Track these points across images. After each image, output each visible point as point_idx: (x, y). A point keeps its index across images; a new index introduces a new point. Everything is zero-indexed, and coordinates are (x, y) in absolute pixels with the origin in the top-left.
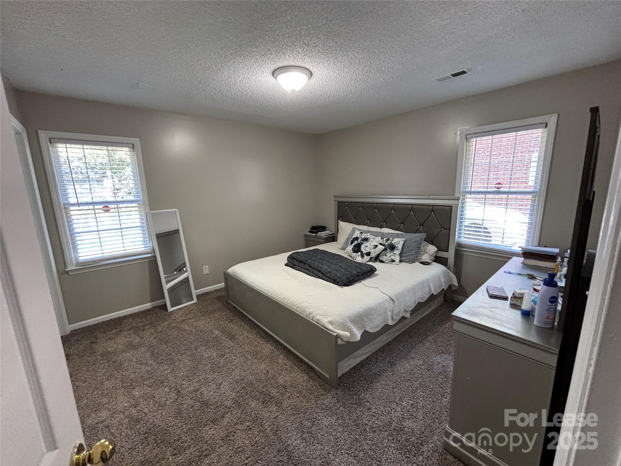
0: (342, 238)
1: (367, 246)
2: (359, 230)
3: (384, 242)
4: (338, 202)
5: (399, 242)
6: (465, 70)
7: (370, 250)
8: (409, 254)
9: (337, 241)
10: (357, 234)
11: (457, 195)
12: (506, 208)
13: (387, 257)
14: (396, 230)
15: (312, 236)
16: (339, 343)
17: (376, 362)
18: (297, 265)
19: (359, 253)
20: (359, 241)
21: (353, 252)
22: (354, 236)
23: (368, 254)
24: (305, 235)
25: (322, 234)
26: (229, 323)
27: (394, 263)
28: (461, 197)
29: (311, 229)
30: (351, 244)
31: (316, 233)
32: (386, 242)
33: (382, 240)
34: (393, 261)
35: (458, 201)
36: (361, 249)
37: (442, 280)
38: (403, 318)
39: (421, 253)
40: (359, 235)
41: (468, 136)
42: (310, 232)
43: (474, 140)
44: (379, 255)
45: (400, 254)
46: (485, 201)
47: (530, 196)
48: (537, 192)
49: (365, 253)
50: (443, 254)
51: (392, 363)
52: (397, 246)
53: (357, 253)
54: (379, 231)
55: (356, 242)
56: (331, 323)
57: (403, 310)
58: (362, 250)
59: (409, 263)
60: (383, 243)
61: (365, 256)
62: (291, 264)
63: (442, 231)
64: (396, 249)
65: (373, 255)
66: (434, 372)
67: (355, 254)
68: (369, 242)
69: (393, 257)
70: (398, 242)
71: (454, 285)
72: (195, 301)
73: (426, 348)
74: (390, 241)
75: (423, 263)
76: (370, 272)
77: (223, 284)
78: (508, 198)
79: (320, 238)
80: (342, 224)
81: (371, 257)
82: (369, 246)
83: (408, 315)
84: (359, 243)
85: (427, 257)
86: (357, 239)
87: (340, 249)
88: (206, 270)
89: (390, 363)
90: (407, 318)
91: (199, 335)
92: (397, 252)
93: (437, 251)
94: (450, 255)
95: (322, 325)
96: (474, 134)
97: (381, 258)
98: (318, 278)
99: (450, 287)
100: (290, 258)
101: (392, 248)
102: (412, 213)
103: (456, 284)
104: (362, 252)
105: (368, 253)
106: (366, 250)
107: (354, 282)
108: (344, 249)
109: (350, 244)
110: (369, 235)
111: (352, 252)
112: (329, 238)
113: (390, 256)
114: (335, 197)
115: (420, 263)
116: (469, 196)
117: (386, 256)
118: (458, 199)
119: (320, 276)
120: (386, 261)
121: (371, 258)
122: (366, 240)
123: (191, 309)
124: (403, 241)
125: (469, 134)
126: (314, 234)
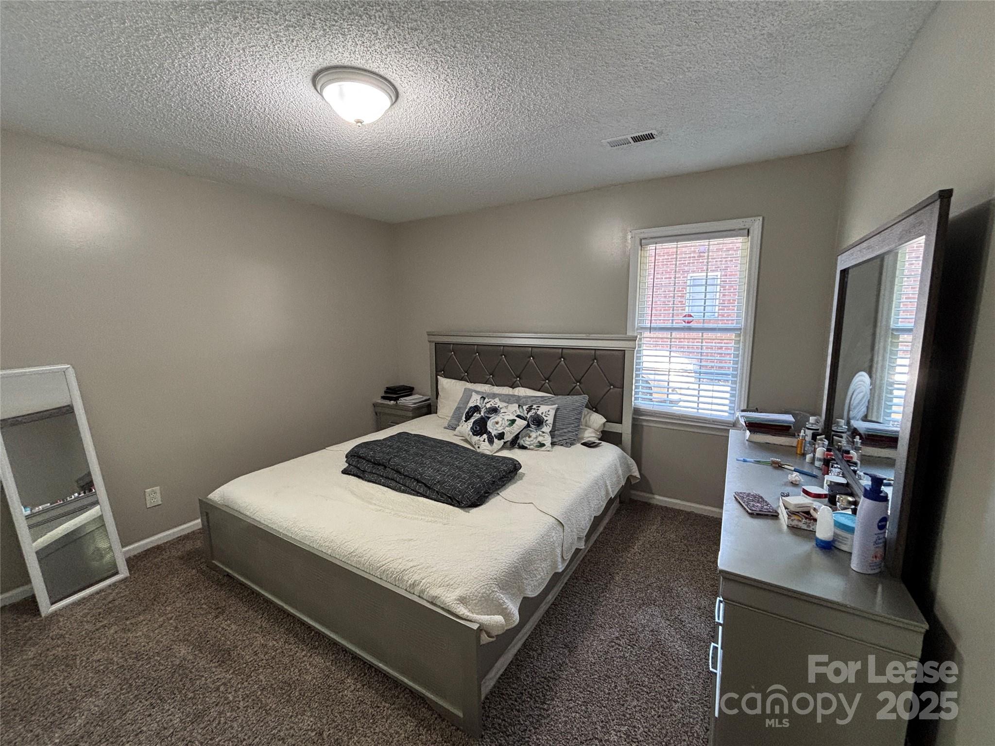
0: (447, 407)
1: (497, 423)
2: (477, 392)
3: (524, 414)
4: (436, 344)
5: (549, 411)
7: (504, 429)
8: (565, 430)
9: (436, 413)
10: (475, 400)
11: (630, 333)
13: (531, 439)
14: (539, 391)
15: (388, 406)
16: (482, 643)
17: (542, 649)
18: (369, 470)
19: (485, 436)
20: (482, 414)
21: (474, 435)
22: (471, 404)
23: (501, 436)
24: (375, 405)
25: (409, 401)
26: (217, 617)
27: (543, 448)
28: (638, 336)
29: (386, 392)
30: (468, 418)
31: (396, 399)
32: (529, 411)
33: (521, 410)
34: (542, 445)
35: (633, 342)
36: (488, 428)
37: (620, 472)
38: (578, 550)
39: (581, 427)
40: (479, 401)
41: (643, 241)
42: (383, 398)
43: (652, 247)
44: (517, 437)
45: (550, 432)
46: (671, 342)
47: (733, 336)
48: (741, 329)
49: (495, 435)
50: (615, 428)
51: (570, 645)
52: (545, 418)
53: (481, 435)
54: (511, 393)
55: (477, 416)
56: (462, 600)
57: (576, 537)
58: (489, 429)
59: (567, 447)
60: (522, 415)
61: (496, 440)
62: (355, 470)
63: (611, 391)
64: (544, 423)
65: (508, 437)
66: (641, 648)
67: (478, 438)
68: (501, 415)
69: (540, 439)
70: (547, 411)
71: (635, 477)
72: (124, 572)
73: (617, 600)
74: (533, 411)
75: (589, 445)
76: (512, 472)
77: (199, 520)
78: (704, 338)
79: (405, 408)
80: (445, 383)
81: (503, 440)
82: (500, 423)
83: (582, 546)
84: (482, 418)
85: (591, 433)
86: (476, 409)
87: (445, 428)
88: (154, 496)
89: (566, 646)
90: (581, 549)
91: (131, 668)
92: (547, 429)
93: (604, 424)
94: (625, 428)
95: (443, 609)
96: (652, 238)
97: (521, 442)
98: (418, 496)
99: (629, 479)
100: (352, 456)
101: (538, 422)
102: (563, 362)
103: (637, 474)
104: (489, 434)
105: (500, 434)
106: (496, 430)
107: (487, 497)
108: (454, 429)
109: (464, 419)
110: (497, 403)
111: (471, 433)
112: (419, 408)
113: (536, 438)
114: (430, 334)
115: (582, 444)
116: (647, 334)
117: (530, 437)
118: (634, 339)
119: (421, 491)
120: (529, 445)
121: (505, 443)
122: (495, 410)
123: (111, 598)
124: (553, 409)
125: (644, 239)
126: (392, 402)
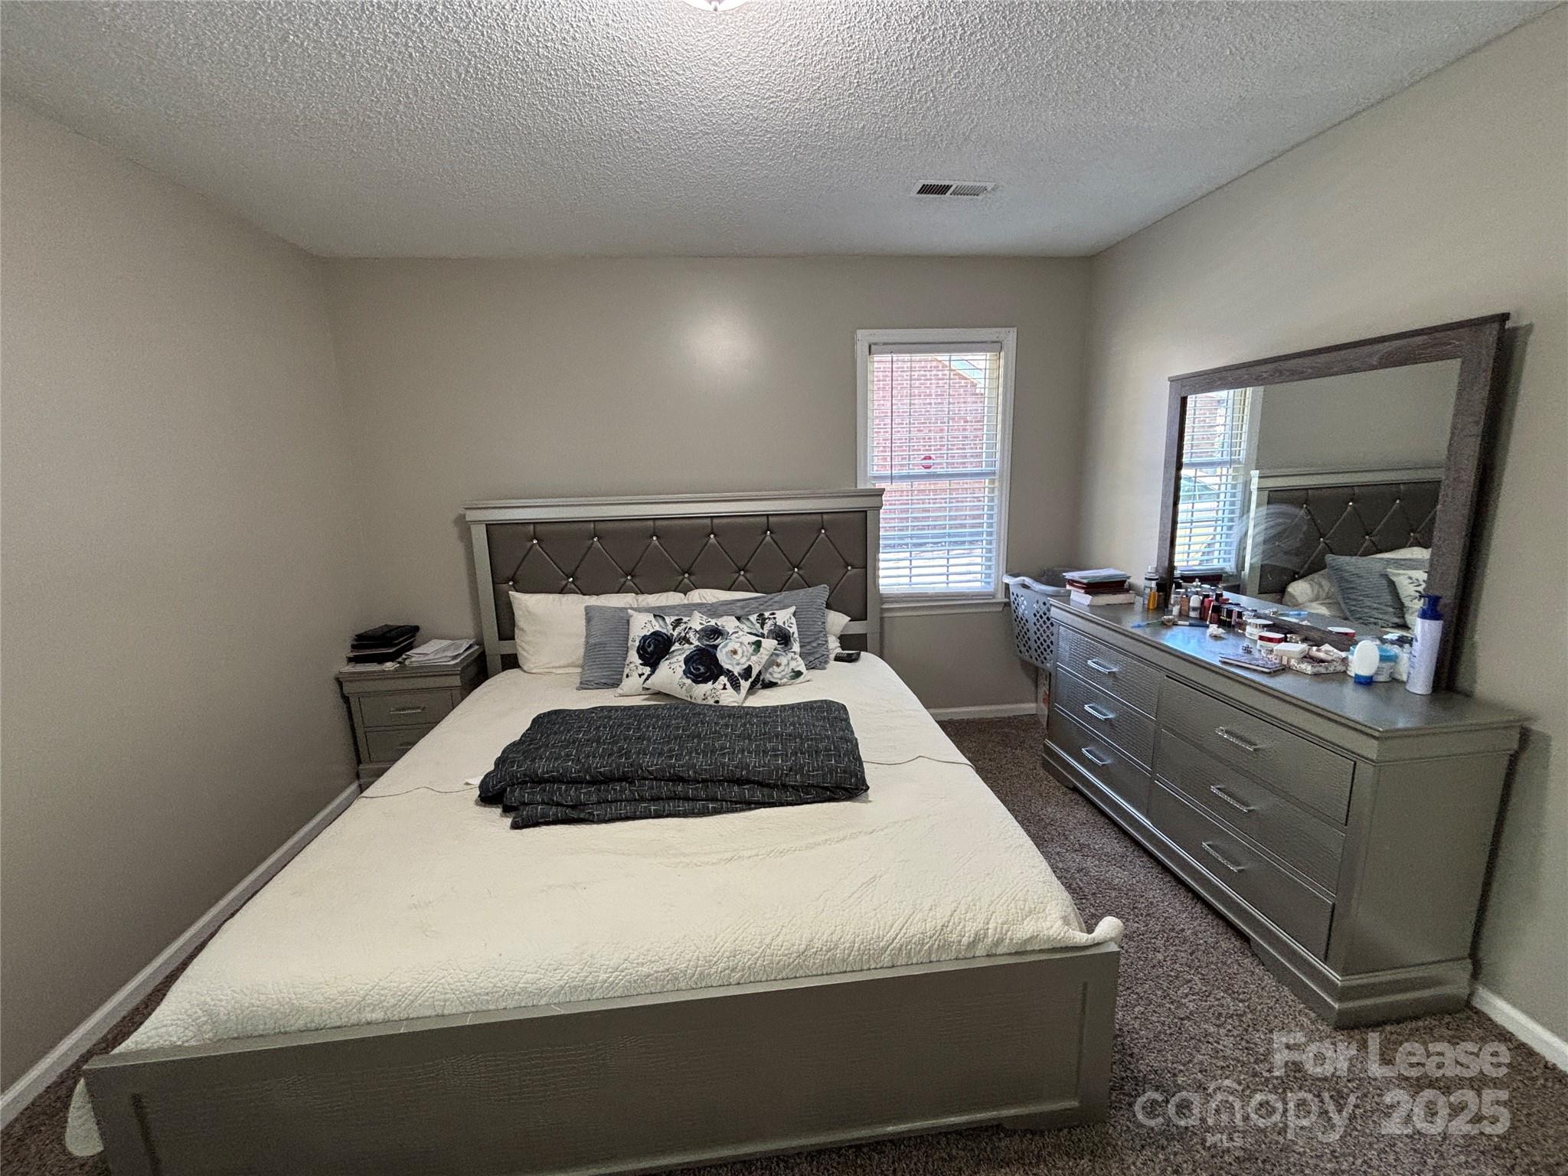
1: (735, 652)
4: (487, 525)
7: (749, 660)
8: (815, 645)
9: (520, 666)
11: (861, 486)
13: (782, 668)
19: (723, 679)
21: (696, 682)
22: (642, 631)
23: (747, 673)
27: (801, 679)
29: (354, 647)
31: (395, 657)
32: (762, 623)
33: (748, 623)
35: (879, 498)
36: (723, 664)
39: (824, 635)
40: (657, 624)
41: (873, 346)
42: (350, 660)
47: (986, 482)
48: (994, 473)
49: (739, 674)
50: (860, 627)
52: (791, 631)
53: (715, 679)
55: (684, 649)
58: (726, 666)
60: (754, 632)
61: (742, 682)
63: (849, 573)
64: (792, 639)
65: (756, 672)
67: (705, 687)
68: (732, 637)
69: (793, 665)
70: (787, 619)
78: (952, 487)
79: (435, 671)
82: (740, 652)
84: (701, 649)
87: (580, 687)
92: (796, 647)
93: (846, 625)
94: (872, 625)
96: (885, 344)
97: (768, 677)
101: (783, 638)
104: (728, 673)
105: (745, 670)
106: (738, 664)
109: (635, 661)
110: (712, 618)
111: (687, 681)
113: (788, 664)
115: (835, 659)
117: (778, 665)
118: (880, 494)
120: (781, 679)
122: (715, 633)
124: (791, 613)
125: (875, 344)
126: (389, 666)
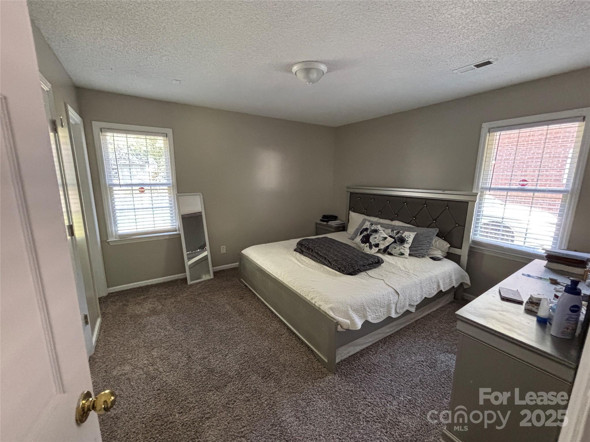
0: (352, 229)
1: (376, 238)
2: (369, 221)
3: (394, 235)
4: (351, 193)
5: (410, 235)
6: (490, 60)
7: (379, 242)
8: (419, 248)
9: (346, 231)
10: (367, 225)
11: (474, 191)
12: (531, 207)
13: (396, 250)
14: (408, 224)
15: (323, 225)
17: (376, 352)
18: (305, 250)
19: (368, 244)
20: (368, 232)
21: (362, 243)
22: (364, 227)
23: (377, 245)
24: (316, 224)
25: (333, 223)
26: (240, 299)
27: (403, 256)
28: (479, 194)
29: (323, 218)
30: (361, 234)
31: (327, 222)
32: (397, 234)
33: (392, 233)
34: (402, 254)
35: (475, 197)
37: (454, 278)
38: (408, 312)
39: (432, 248)
40: (369, 226)
41: (491, 129)
42: (321, 220)
43: (498, 133)
44: (388, 247)
45: (410, 248)
46: (506, 198)
47: (560, 196)
48: (568, 191)
49: (373, 245)
50: (457, 251)
51: (392, 356)
52: (407, 239)
53: (366, 243)
54: (390, 224)
55: (365, 233)
56: (331, 309)
57: (408, 304)
58: (371, 241)
59: (419, 258)
60: (392, 235)
61: (373, 247)
63: (456, 227)
64: (405, 242)
65: (382, 247)
66: (436, 370)
67: (363, 245)
68: (379, 234)
69: (402, 251)
71: (467, 284)
72: (212, 276)
73: (430, 345)
74: (400, 234)
75: (434, 259)
76: (377, 263)
77: (238, 263)
78: (534, 196)
79: (331, 227)
80: (353, 214)
81: (380, 248)
82: (378, 238)
83: (413, 310)
84: (368, 234)
85: (438, 252)
86: (366, 229)
87: (349, 239)
88: (223, 250)
89: (390, 355)
90: (412, 312)
91: (212, 308)
92: (407, 246)
93: (449, 248)
94: (464, 253)
96: (498, 127)
97: (389, 251)
99: (462, 285)
100: (299, 244)
101: (402, 241)
102: (425, 208)
103: (469, 282)
104: (370, 243)
105: (376, 244)
106: (374, 241)
107: (359, 272)
108: (353, 239)
109: (359, 234)
110: (379, 227)
111: (360, 242)
112: (340, 227)
113: (399, 250)
114: (348, 188)
115: (430, 258)
116: (488, 192)
117: (395, 248)
118: (476, 195)
119: (326, 263)
120: (394, 253)
121: (379, 250)
122: (376, 231)
123: (208, 284)
124: (414, 234)
125: (493, 128)
126: (325, 223)
